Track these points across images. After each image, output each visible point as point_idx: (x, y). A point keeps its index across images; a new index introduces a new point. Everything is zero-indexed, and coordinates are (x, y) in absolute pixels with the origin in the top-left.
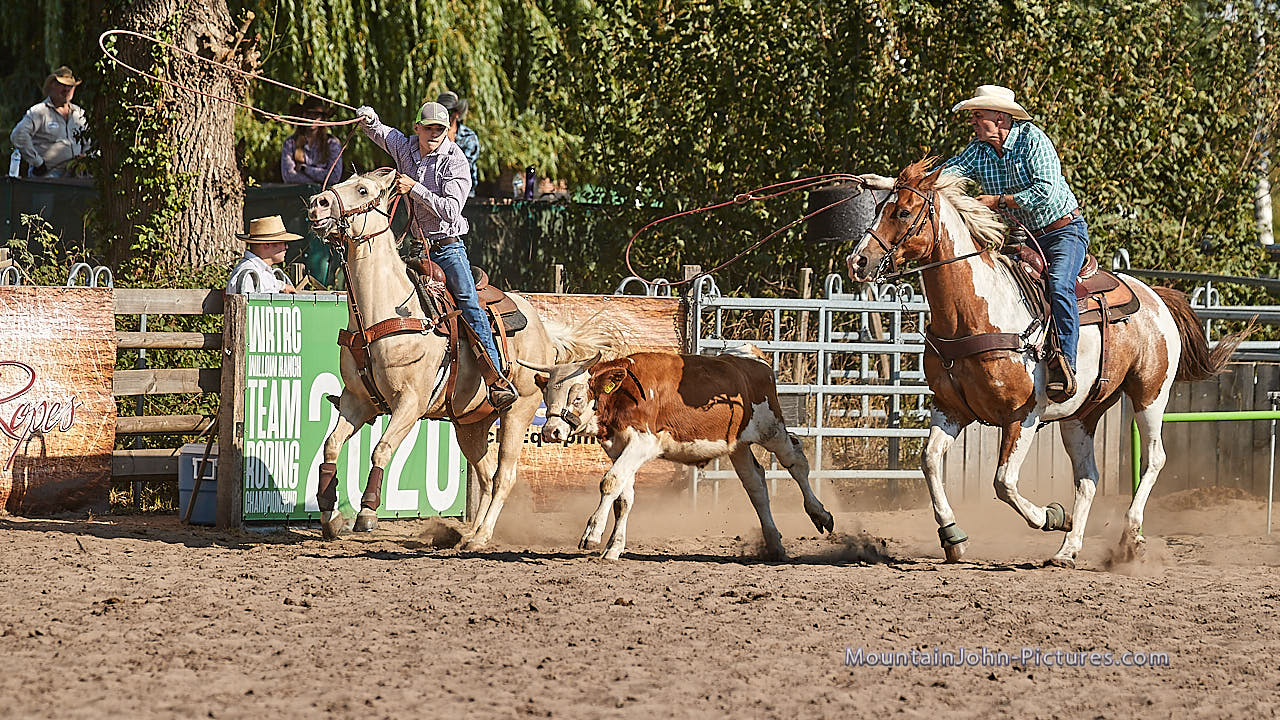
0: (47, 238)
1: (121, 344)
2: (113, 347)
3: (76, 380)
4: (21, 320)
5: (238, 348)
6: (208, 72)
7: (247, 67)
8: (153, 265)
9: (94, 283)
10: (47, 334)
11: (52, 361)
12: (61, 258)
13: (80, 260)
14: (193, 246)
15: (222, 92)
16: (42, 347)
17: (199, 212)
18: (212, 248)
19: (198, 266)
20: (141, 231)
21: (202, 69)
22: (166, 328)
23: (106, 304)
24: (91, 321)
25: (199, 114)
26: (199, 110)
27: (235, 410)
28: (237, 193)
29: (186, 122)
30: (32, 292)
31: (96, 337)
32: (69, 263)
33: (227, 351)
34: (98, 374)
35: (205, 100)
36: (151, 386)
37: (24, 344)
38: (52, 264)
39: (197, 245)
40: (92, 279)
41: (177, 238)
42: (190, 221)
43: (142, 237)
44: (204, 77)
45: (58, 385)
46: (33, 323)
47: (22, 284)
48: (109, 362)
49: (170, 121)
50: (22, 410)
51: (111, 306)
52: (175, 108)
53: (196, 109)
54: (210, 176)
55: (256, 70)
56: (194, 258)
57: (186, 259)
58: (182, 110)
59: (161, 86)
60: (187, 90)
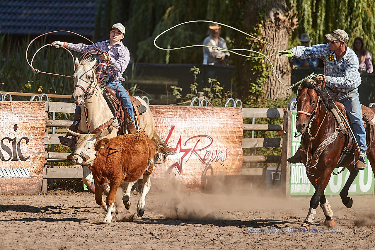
0: (218, 88)
1: (245, 129)
2: (242, 130)
3: (228, 142)
4: (208, 119)
5: (289, 131)
6: (278, 27)
7: (292, 24)
8: (257, 98)
9: (235, 106)
10: (217, 125)
11: (219, 135)
12: (223, 96)
13: (229, 97)
14: (272, 91)
15: (283, 34)
16: (215, 130)
17: (274, 78)
18: (279, 92)
19: (274, 99)
20: (252, 86)
21: (276, 25)
22: (262, 122)
23: (240, 114)
24: (234, 120)
25: (274, 42)
26: (275, 40)
27: (288, 154)
28: (288, 72)
29: (269, 45)
30: (212, 109)
31: (236, 126)
32: (226, 98)
33: (284, 132)
34: (236, 140)
35: (277, 36)
36: (256, 145)
37: (209, 129)
38: (219, 98)
39: (273, 91)
40: (234, 104)
41: (266, 88)
42: (271, 82)
43: (253, 88)
44: (277, 28)
45: (221, 144)
46: (212, 120)
47: (208, 106)
48: (240, 135)
49: (263, 44)
50: (208, 153)
51: (241, 115)
52: (266, 39)
54: (278, 65)
55: (296, 25)
56: (272, 96)
57: (269, 96)
58: (268, 40)
59: (260, 31)
60: (270, 32)
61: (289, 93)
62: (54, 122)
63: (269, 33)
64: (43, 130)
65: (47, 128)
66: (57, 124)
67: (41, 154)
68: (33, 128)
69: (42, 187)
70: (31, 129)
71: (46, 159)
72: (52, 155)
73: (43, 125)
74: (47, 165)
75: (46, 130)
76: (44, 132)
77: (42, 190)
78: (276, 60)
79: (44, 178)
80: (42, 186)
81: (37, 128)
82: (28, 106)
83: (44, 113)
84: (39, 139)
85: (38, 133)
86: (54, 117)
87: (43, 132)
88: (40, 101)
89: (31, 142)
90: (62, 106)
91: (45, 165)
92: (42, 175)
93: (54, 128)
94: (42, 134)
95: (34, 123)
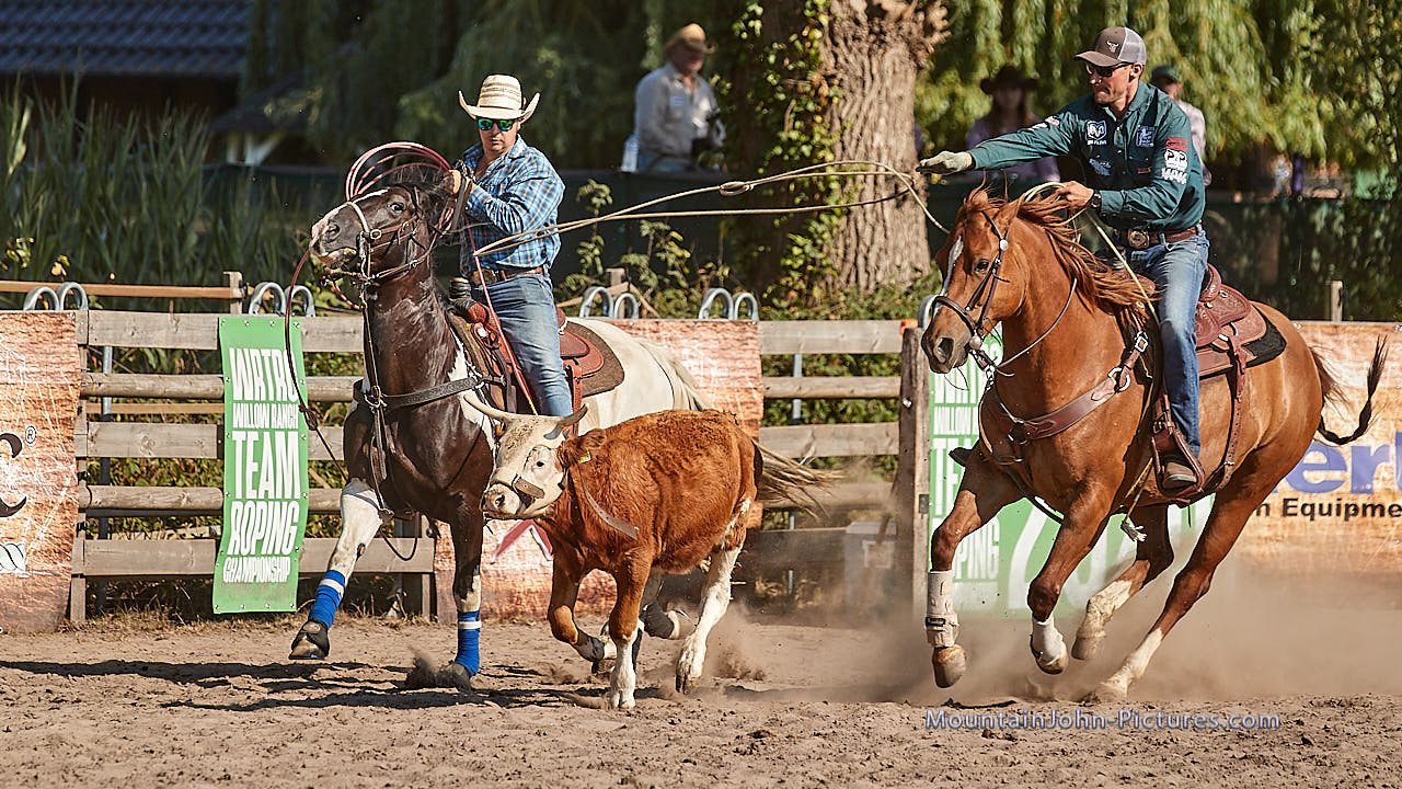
0: (674, 253)
1: (769, 394)
2: (758, 398)
5: (920, 398)
6: (880, 39)
7: (929, 29)
8: (810, 286)
9: (733, 314)
12: (692, 279)
13: (715, 284)
14: (861, 261)
15: (897, 61)
17: (869, 216)
18: (885, 263)
19: (867, 288)
20: (793, 243)
21: (871, 32)
22: (828, 369)
23: (749, 341)
24: (730, 363)
25: (866, 91)
26: (868, 84)
27: (917, 477)
28: (917, 192)
29: (850, 100)
30: (654, 327)
31: (737, 384)
32: (702, 287)
33: (905, 402)
35: (875, 71)
36: (808, 447)
38: (679, 287)
39: (866, 258)
40: (731, 310)
41: (841, 251)
42: (857, 230)
43: (796, 251)
44: (874, 42)
47: (641, 317)
48: (754, 416)
49: (830, 99)
51: (756, 345)
52: (836, 82)
53: (864, 82)
54: (882, 170)
55: (941, 32)
56: (863, 276)
57: (853, 278)
58: (845, 85)
59: (818, 54)
60: (851, 59)
61: (919, 266)
62: (109, 379)
63: (846, 60)
64: (69, 408)
65: (84, 402)
66: (120, 389)
67: (63, 493)
68: (36, 403)
69: (69, 606)
70: (29, 405)
71: (81, 510)
72: (102, 495)
73: (71, 393)
74: (85, 529)
75: (80, 410)
76: (72, 415)
77: (68, 615)
78: (873, 155)
79: (74, 576)
80: (69, 601)
81: (49, 403)
82: (17, 327)
83: (72, 349)
84: (56, 441)
85: (53, 420)
86: (106, 362)
87: (68, 414)
88: (60, 308)
89: (30, 450)
90: (133, 324)
91: (78, 530)
92: (67, 565)
93: (107, 401)
94: (66, 422)
95: (36, 386)
